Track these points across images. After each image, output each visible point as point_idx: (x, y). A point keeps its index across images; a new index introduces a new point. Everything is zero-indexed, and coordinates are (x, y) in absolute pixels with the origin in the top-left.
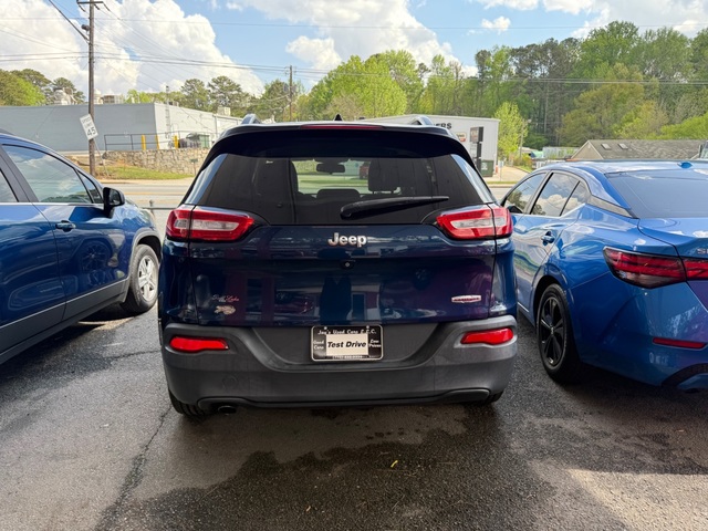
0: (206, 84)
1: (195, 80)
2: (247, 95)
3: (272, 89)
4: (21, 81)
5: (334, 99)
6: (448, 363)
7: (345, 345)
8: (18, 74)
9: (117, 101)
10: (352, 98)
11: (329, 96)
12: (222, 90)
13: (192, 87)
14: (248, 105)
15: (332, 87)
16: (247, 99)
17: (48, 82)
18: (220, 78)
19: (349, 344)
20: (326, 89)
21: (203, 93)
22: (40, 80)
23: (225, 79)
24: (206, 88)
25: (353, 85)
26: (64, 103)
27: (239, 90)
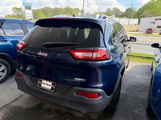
0: (111, 9)
1: (109, 9)
2: (121, 12)
3: (128, 10)
4: (75, 10)
5: (144, 12)
6: (70, 99)
7: (46, 84)
8: (74, 9)
9: (89, 14)
10: (150, 12)
11: (143, 11)
12: (115, 11)
13: (108, 10)
14: (121, 14)
15: (145, 8)
16: (121, 13)
17: (80, 10)
18: (115, 8)
19: (47, 85)
20: (143, 9)
21: (110, 12)
22: (78, 10)
23: (116, 8)
24: (111, 10)
25: (151, 8)
26: (79, 15)
27: (119, 11)
